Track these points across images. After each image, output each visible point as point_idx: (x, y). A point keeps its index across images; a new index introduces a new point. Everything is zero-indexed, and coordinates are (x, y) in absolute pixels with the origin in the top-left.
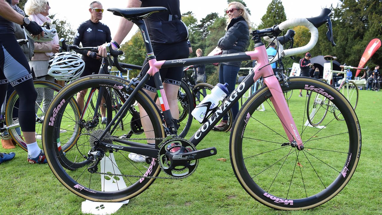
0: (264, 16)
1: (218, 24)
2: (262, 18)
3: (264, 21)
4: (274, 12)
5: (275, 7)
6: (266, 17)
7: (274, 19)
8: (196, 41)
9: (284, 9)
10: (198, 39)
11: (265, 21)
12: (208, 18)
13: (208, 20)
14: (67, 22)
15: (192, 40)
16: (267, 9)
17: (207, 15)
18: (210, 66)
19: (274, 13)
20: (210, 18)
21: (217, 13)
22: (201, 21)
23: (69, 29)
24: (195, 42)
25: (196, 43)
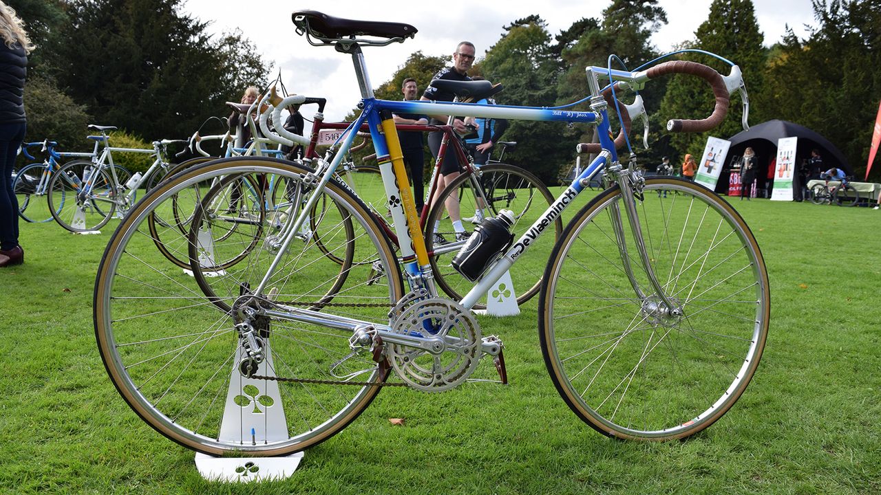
0: (702, 26)
1: (585, 44)
2: (697, 31)
3: (702, 36)
4: (728, 15)
5: (731, 5)
6: (706, 27)
7: (725, 33)
8: (541, 85)
9: (754, 9)
10: (545, 80)
11: (703, 38)
12: (573, 32)
13: (574, 35)
14: (242, 39)
15: (530, 82)
16: (711, 9)
17: (574, 24)
18: (570, 142)
19: (728, 17)
20: (578, 31)
21: (595, 19)
22: (558, 38)
23: (246, 54)
24: (538, 87)
25: (540, 90)
